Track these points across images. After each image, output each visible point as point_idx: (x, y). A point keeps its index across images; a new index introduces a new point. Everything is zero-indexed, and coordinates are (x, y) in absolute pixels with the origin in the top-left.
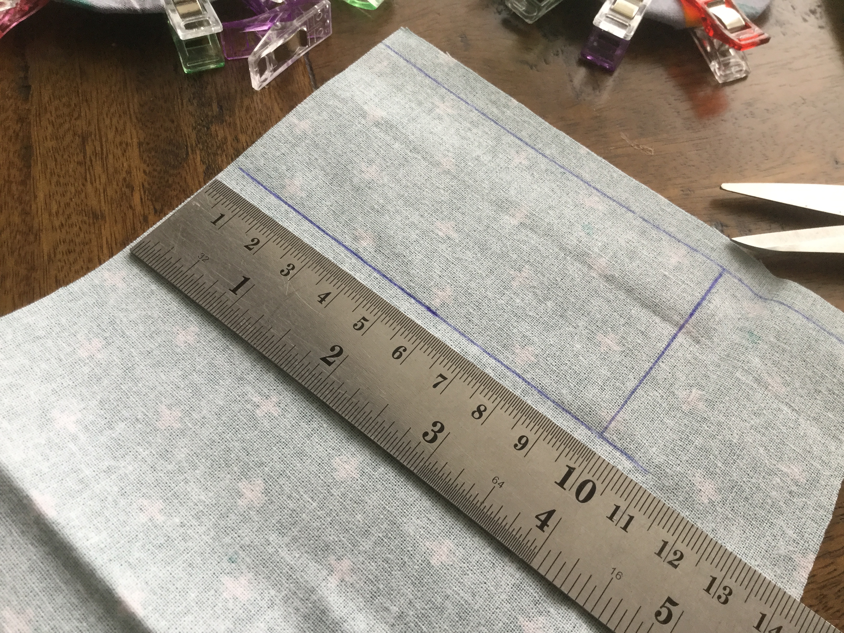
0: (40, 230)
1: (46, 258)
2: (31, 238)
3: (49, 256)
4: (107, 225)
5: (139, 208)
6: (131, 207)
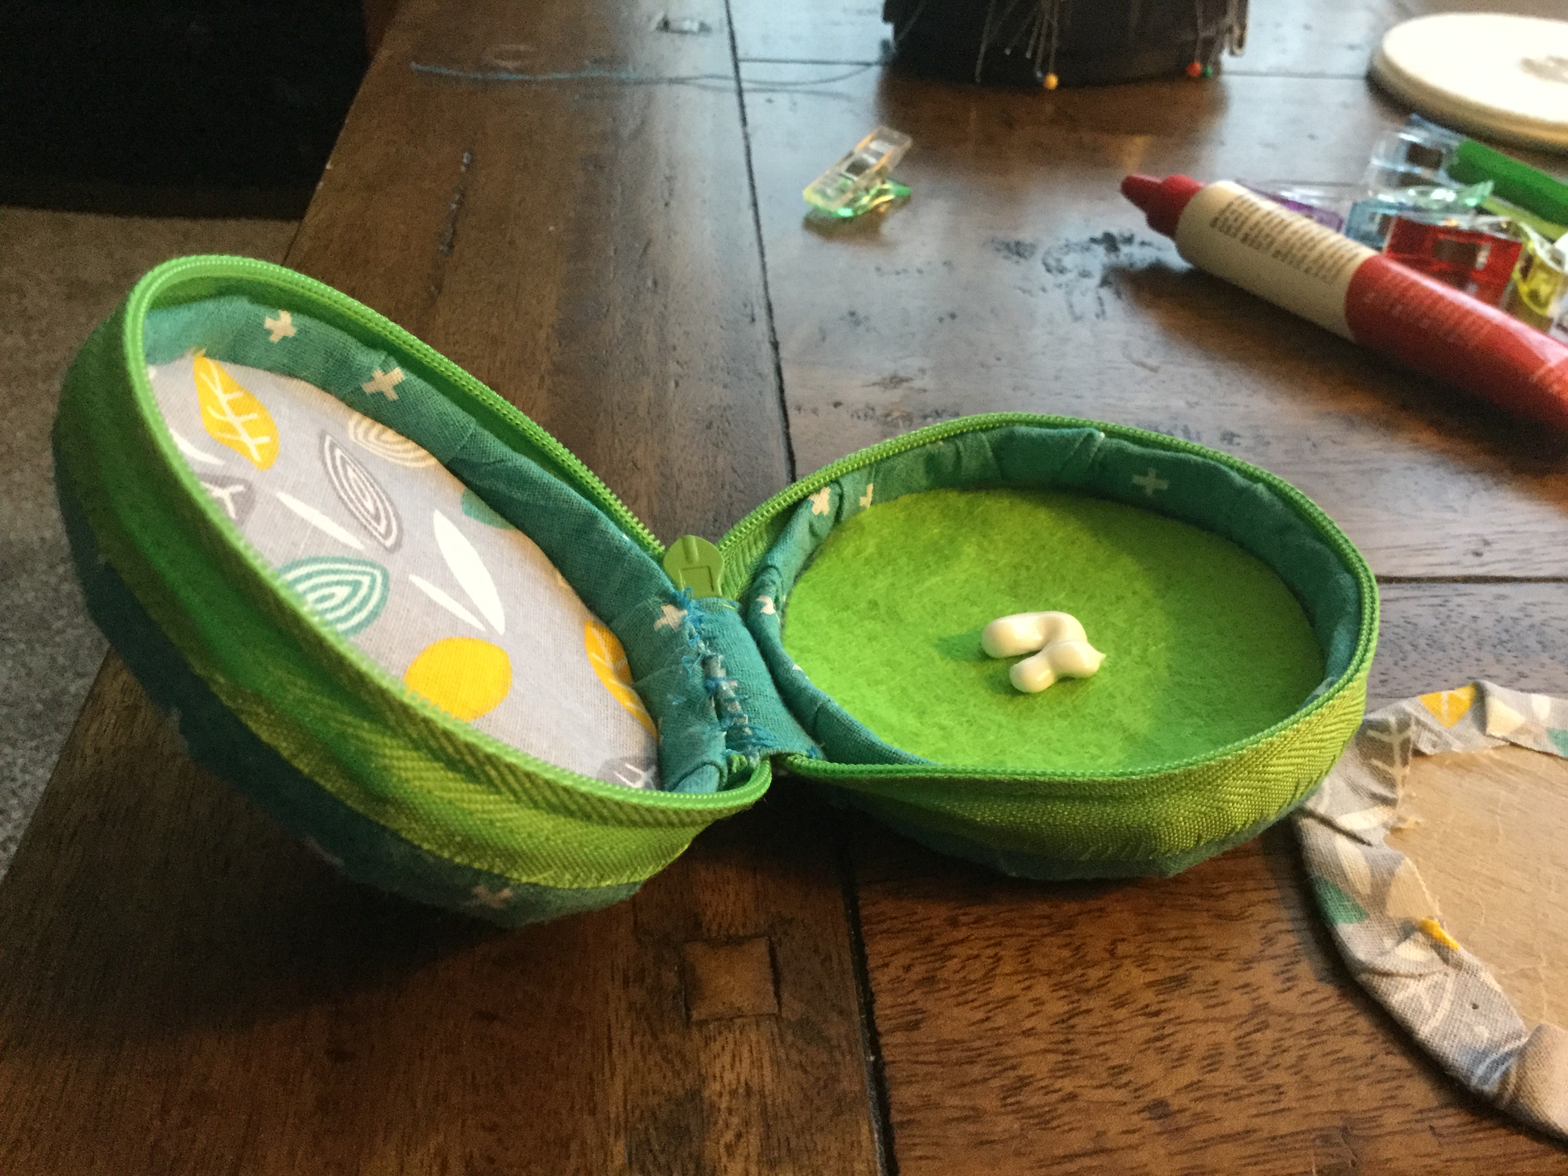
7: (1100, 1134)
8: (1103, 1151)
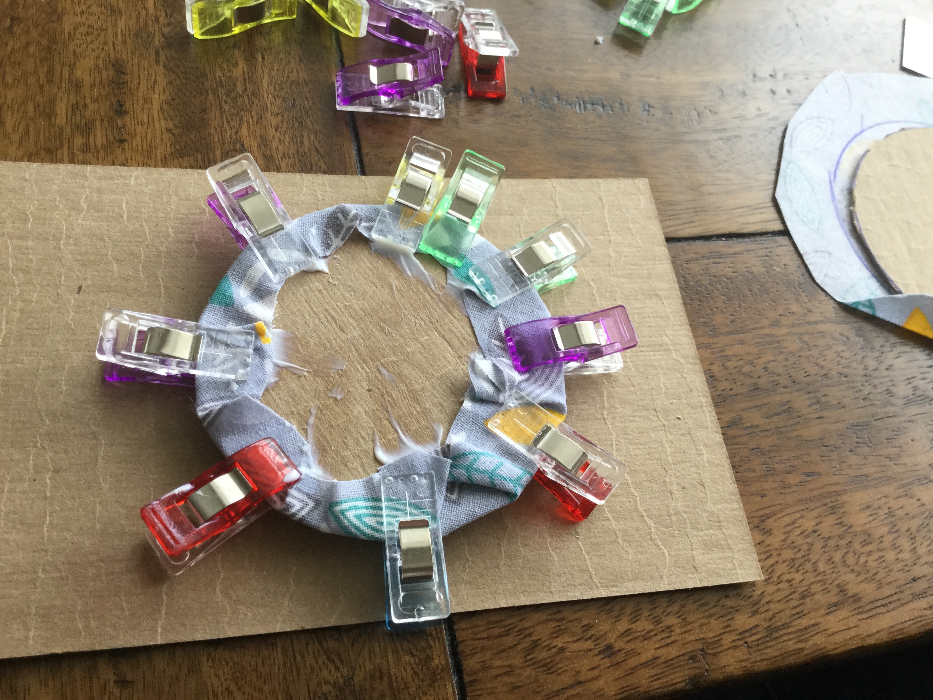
0: (63, 13)
1: (66, 35)
2: (55, 18)
3: (69, 34)
4: (123, 18)
5: (151, 10)
6: (145, 8)
7: (578, 672)
8: (580, 683)
